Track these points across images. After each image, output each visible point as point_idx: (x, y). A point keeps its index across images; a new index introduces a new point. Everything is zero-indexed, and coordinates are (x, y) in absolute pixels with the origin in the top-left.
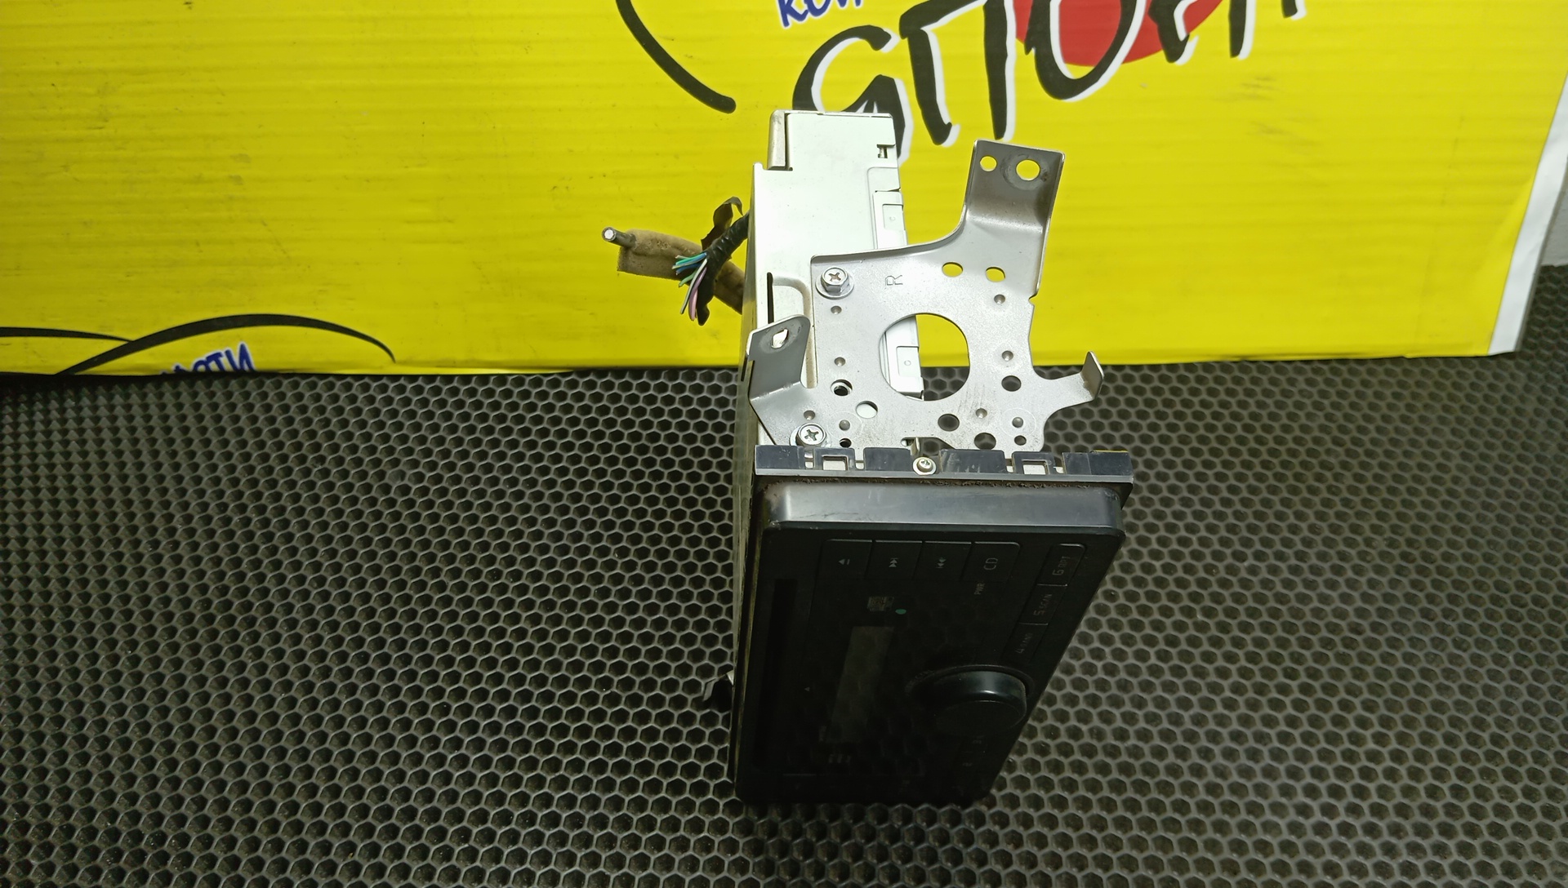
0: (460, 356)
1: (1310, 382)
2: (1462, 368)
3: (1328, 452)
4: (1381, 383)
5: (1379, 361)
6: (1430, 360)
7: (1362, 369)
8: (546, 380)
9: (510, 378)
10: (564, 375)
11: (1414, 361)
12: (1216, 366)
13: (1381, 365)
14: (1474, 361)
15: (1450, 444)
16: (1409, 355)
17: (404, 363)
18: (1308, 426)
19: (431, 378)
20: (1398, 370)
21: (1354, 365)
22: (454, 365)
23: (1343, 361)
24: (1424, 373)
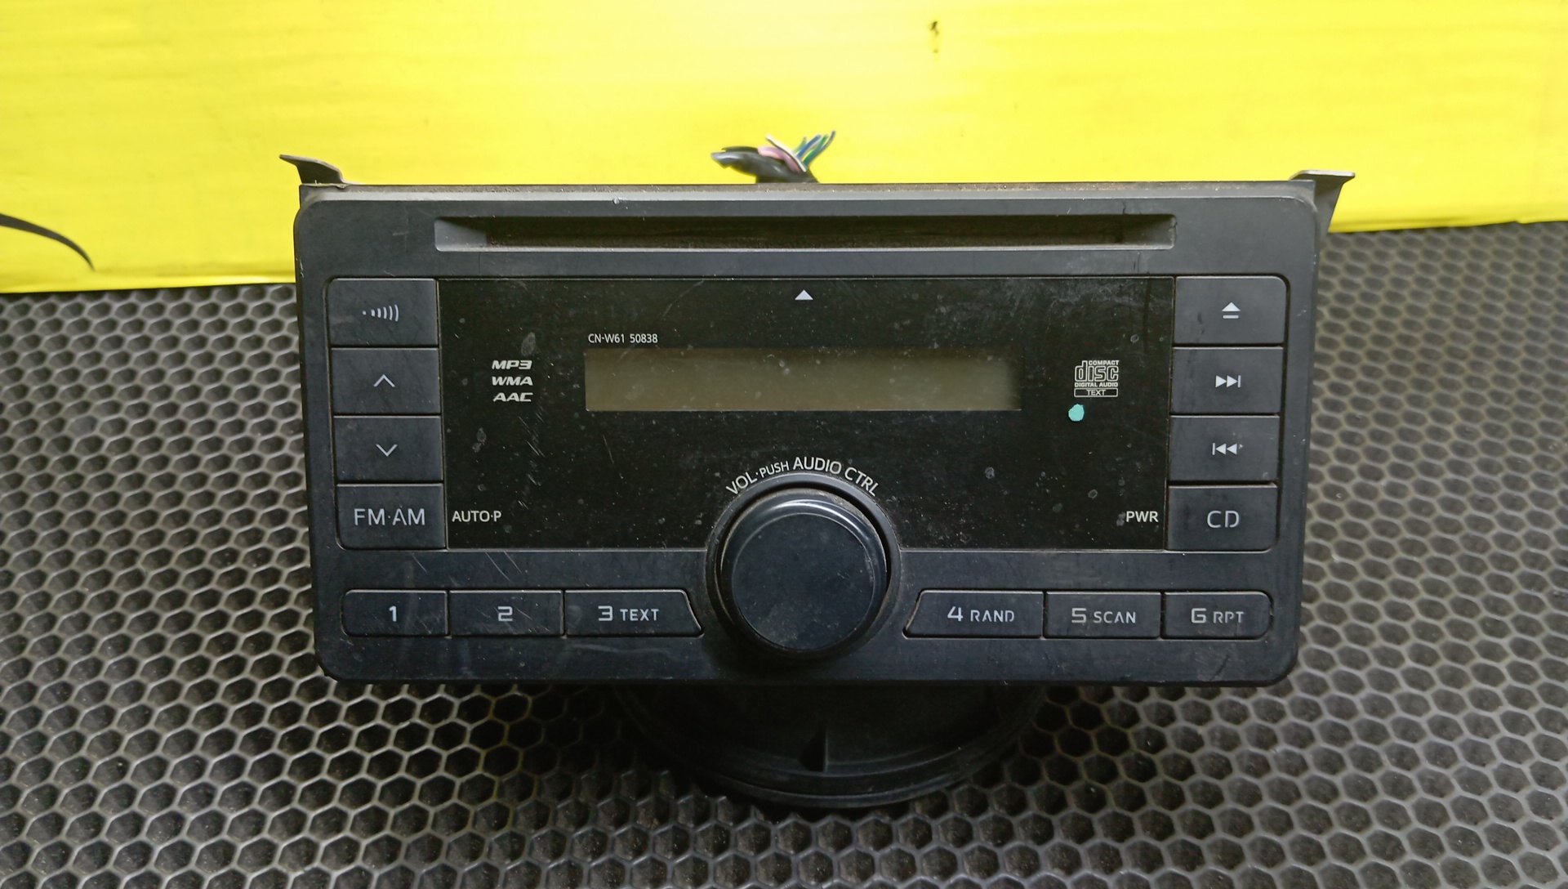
0: (193, 257)
5: (1487, 228)
9: (271, 289)
11: (1531, 227)
13: (1491, 232)
16: (1524, 220)
17: (108, 271)
19: (150, 293)
21: (1456, 234)
22: (185, 274)
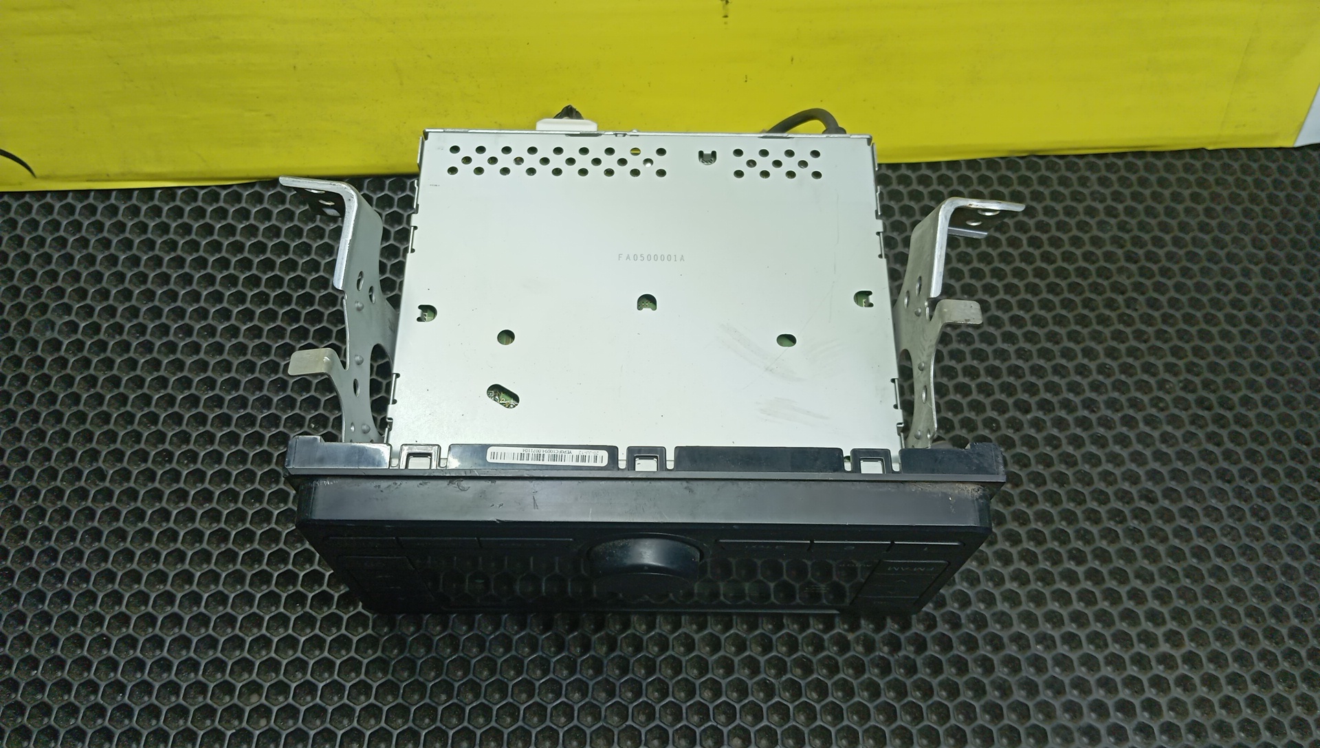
0: (114, 169)
1: (1103, 182)
2: (1264, 162)
3: (1121, 270)
4: (1180, 181)
5: (1178, 154)
6: (1232, 152)
7: (1160, 163)
8: (223, 193)
10: (245, 186)
11: (1216, 153)
12: (1002, 162)
13: (1179, 159)
14: (1278, 153)
15: (1252, 258)
16: (1210, 148)
17: (47, 178)
18: (1100, 238)
20: (1198, 164)
21: (1151, 159)
22: (109, 179)
23: (1140, 154)
24: (1226, 167)
